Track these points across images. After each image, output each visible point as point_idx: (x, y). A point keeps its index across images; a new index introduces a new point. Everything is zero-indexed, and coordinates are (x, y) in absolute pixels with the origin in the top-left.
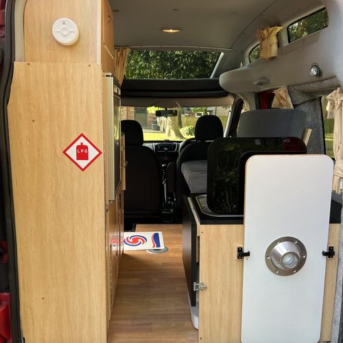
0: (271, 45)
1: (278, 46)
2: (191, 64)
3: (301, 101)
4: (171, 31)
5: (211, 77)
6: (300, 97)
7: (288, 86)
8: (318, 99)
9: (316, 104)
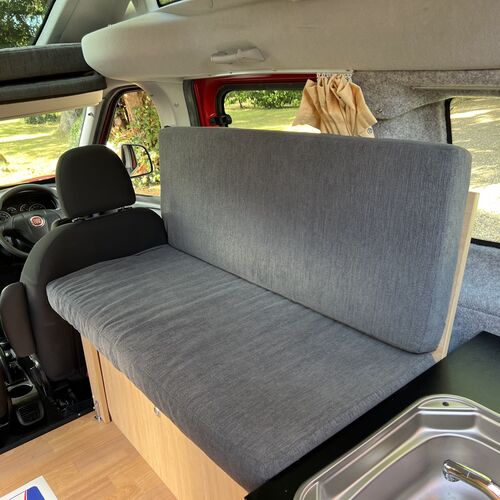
3: (398, 111)
7: (355, 71)
8: (443, 104)
9: (435, 114)
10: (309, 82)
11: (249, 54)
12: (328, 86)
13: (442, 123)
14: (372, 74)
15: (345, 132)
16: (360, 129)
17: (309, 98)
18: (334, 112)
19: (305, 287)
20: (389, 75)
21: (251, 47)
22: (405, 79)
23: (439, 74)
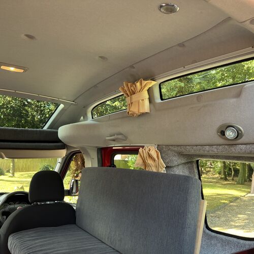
0: (143, 100)
1: (150, 102)
2: (9, 114)
3: (176, 163)
4: (12, 69)
5: (45, 128)
6: (174, 158)
7: (158, 145)
8: (195, 162)
9: (193, 166)
10: (141, 149)
11: (120, 137)
12: (147, 150)
13: (196, 171)
14: (164, 147)
15: (154, 170)
16: (160, 170)
17: (141, 156)
18: (150, 162)
19: (129, 246)
20: (170, 147)
21: (121, 134)
22: (176, 149)
23: (187, 147)
